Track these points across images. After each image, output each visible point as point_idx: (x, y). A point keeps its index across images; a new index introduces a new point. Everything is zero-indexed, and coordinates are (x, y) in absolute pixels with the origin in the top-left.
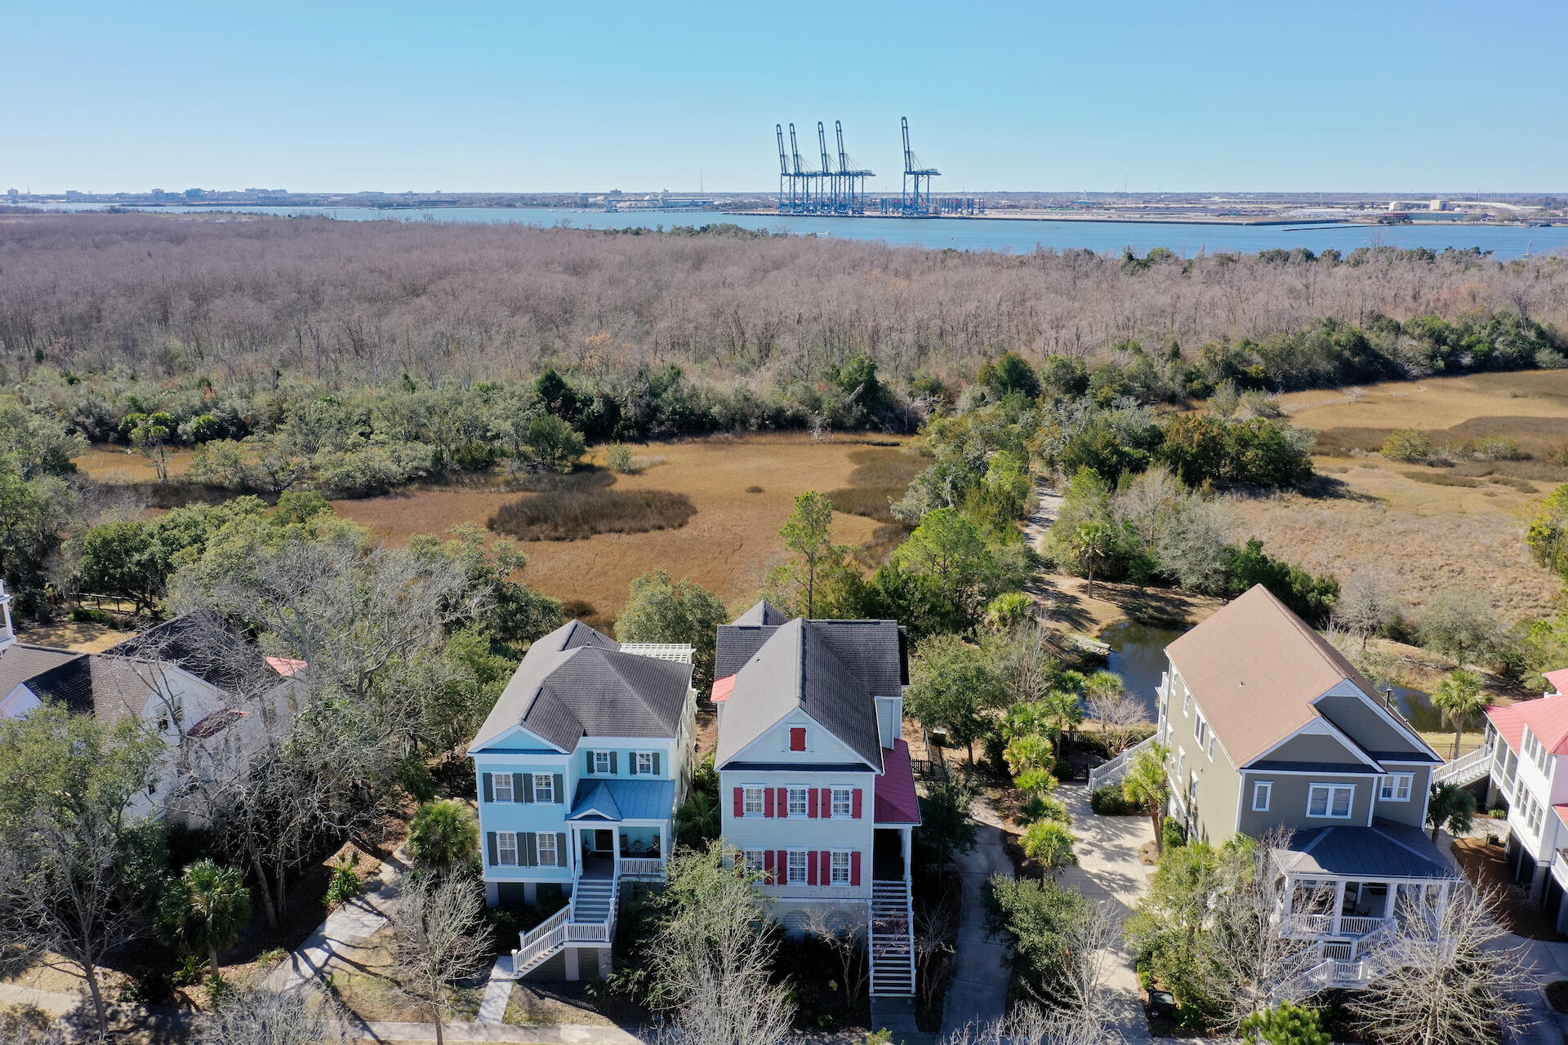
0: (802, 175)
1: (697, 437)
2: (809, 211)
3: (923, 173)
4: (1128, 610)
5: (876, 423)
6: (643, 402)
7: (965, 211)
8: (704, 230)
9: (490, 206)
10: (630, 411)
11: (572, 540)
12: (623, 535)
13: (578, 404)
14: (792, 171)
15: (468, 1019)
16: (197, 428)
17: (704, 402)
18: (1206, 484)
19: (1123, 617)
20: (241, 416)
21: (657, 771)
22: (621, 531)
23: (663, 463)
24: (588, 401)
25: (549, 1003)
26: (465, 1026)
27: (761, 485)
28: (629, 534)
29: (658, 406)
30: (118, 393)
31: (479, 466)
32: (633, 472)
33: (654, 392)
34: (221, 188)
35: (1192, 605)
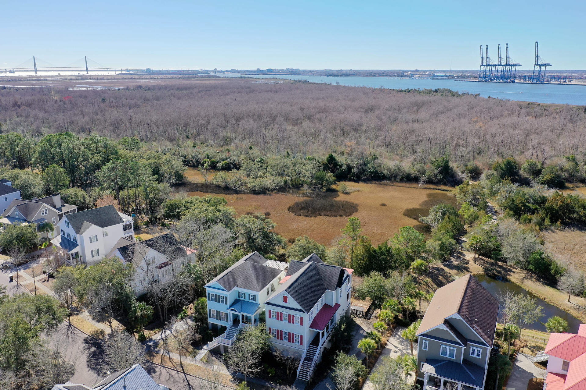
0: (490, 65)
1: (377, 181)
2: (491, 80)
3: (543, 65)
4: (486, 270)
5: (445, 182)
6: (361, 167)
7: (562, 81)
8: (436, 91)
9: (367, 76)
10: (355, 170)
11: (311, 217)
12: (328, 217)
13: (338, 167)
14: (485, 64)
15: (192, 357)
16: (222, 165)
17: (382, 169)
18: (558, 223)
19: (482, 272)
20: (235, 162)
21: (255, 301)
22: (328, 216)
23: (359, 191)
24: (341, 166)
25: (214, 358)
26: (191, 359)
27: (385, 203)
28: (330, 217)
29: (366, 169)
30: (204, 152)
31: (297, 186)
32: (346, 193)
33: (365, 164)
34: (279, 68)
35: (513, 272)
